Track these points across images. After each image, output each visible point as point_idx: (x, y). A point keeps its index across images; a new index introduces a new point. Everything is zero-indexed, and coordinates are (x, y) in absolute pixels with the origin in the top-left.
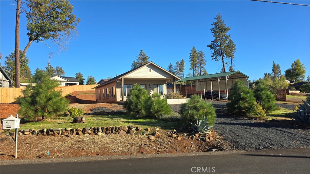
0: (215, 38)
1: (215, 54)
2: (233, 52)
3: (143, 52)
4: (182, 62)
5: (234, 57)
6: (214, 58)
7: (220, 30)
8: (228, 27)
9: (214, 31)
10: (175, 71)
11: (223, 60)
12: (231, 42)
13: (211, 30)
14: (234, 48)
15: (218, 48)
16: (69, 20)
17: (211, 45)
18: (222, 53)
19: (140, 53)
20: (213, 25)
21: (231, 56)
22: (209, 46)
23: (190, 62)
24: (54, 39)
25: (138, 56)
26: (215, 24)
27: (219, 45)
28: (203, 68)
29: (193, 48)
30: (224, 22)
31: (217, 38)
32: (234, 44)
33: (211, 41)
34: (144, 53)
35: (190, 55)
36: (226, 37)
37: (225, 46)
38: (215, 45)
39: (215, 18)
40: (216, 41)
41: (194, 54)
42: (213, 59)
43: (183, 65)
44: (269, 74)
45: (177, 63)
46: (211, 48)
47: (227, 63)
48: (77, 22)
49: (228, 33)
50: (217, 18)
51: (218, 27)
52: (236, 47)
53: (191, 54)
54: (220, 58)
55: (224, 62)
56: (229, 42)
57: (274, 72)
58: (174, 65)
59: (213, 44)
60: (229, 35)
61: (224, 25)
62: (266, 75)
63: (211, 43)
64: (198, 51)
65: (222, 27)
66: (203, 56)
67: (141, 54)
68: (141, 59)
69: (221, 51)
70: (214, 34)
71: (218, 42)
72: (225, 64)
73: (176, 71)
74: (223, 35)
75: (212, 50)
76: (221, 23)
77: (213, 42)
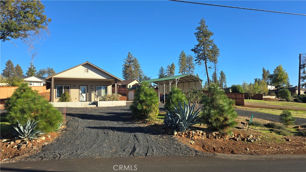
0: (199, 42)
1: (199, 58)
2: (216, 57)
3: (131, 54)
4: (173, 65)
5: (217, 61)
6: (198, 62)
7: (203, 34)
8: (211, 31)
9: (198, 35)
10: (166, 74)
11: (206, 64)
12: (215, 46)
13: (195, 35)
14: (217, 53)
15: (201, 52)
16: (40, 19)
17: (195, 49)
18: (205, 57)
19: (128, 55)
20: (197, 29)
21: (215, 61)
22: (193, 50)
23: (179, 65)
24: (24, 39)
25: (126, 59)
26: (199, 28)
27: (203, 49)
28: (192, 72)
29: (182, 52)
30: (207, 27)
31: (200, 42)
32: (218, 49)
33: (195, 46)
34: (132, 56)
35: (179, 59)
36: (209, 42)
37: (208, 51)
38: (199, 49)
39: (199, 23)
40: (199, 45)
41: (183, 58)
42: (196, 63)
43: (173, 69)
44: (259, 79)
45: (168, 67)
46: (195, 52)
47: (210, 68)
48: (48, 22)
49: (211, 38)
50: (201, 23)
51: (201, 31)
52: (219, 52)
53: (180, 57)
54: (203, 62)
55: (207, 66)
56: (212, 47)
57: (264, 78)
58: (165, 68)
59: (197, 48)
60: (213, 40)
61: (208, 30)
62: (256, 80)
63: (195, 48)
64: (187, 56)
65: (205, 32)
66: (193, 61)
67: (129, 57)
68: (128, 62)
69: (205, 56)
70: (197, 38)
71: (201, 47)
72: (208, 68)
73: (168, 75)
74: (206, 40)
75: (196, 54)
76: (205, 28)
77: (196, 46)
